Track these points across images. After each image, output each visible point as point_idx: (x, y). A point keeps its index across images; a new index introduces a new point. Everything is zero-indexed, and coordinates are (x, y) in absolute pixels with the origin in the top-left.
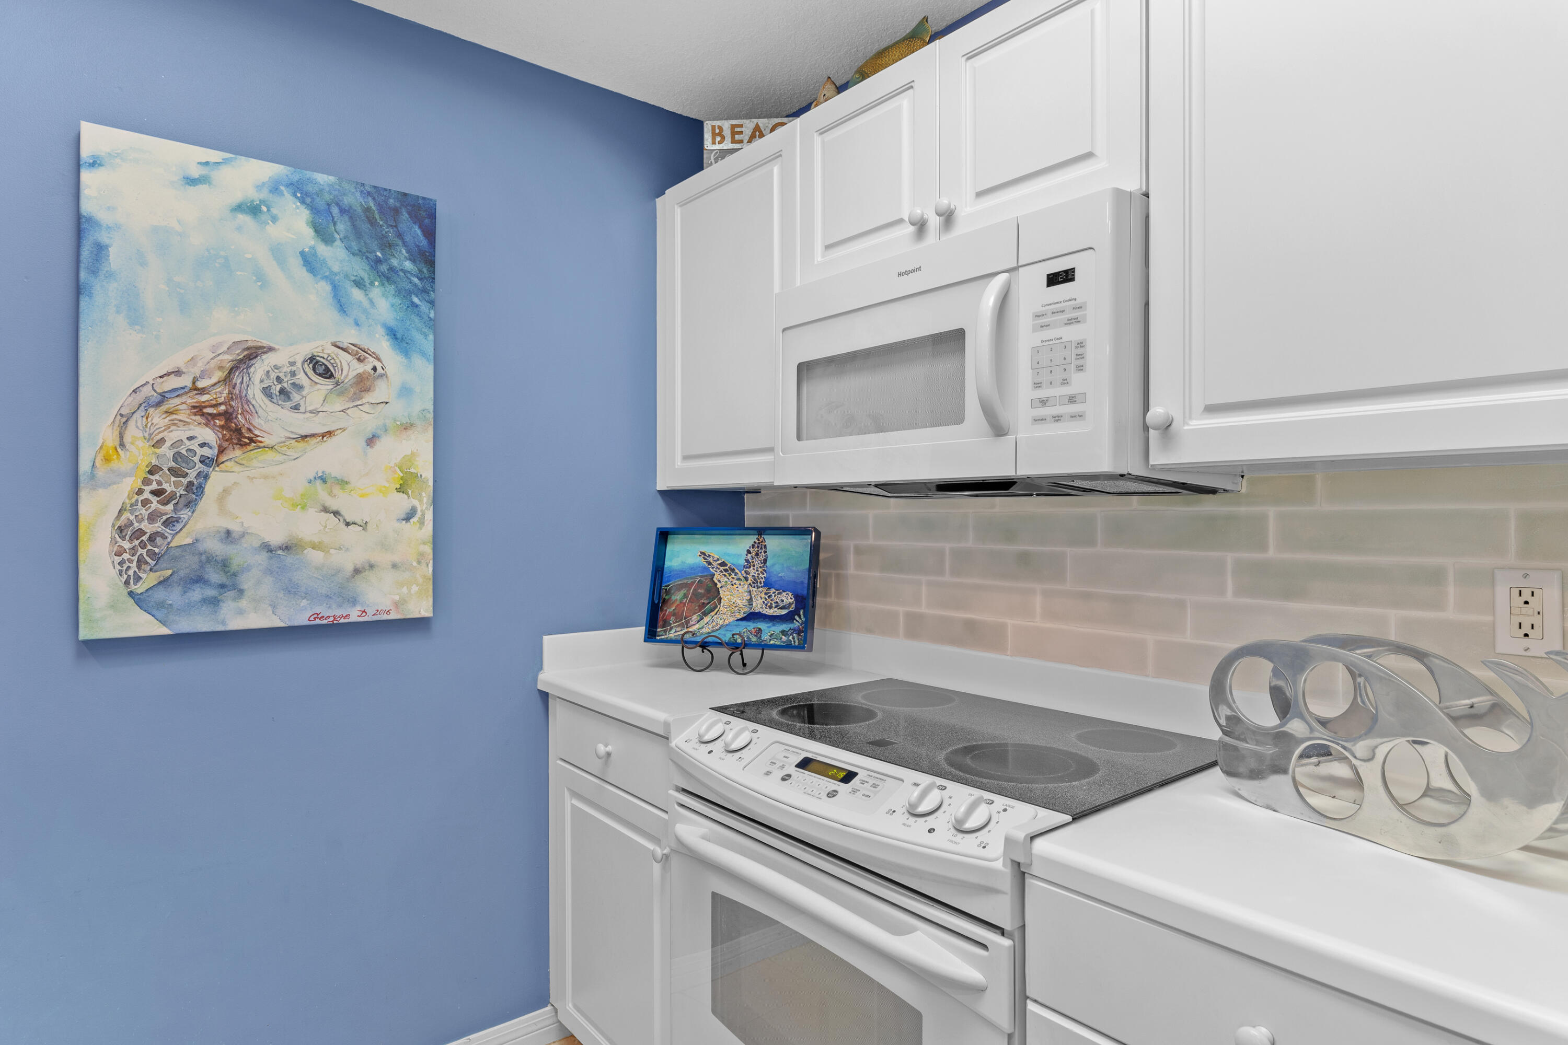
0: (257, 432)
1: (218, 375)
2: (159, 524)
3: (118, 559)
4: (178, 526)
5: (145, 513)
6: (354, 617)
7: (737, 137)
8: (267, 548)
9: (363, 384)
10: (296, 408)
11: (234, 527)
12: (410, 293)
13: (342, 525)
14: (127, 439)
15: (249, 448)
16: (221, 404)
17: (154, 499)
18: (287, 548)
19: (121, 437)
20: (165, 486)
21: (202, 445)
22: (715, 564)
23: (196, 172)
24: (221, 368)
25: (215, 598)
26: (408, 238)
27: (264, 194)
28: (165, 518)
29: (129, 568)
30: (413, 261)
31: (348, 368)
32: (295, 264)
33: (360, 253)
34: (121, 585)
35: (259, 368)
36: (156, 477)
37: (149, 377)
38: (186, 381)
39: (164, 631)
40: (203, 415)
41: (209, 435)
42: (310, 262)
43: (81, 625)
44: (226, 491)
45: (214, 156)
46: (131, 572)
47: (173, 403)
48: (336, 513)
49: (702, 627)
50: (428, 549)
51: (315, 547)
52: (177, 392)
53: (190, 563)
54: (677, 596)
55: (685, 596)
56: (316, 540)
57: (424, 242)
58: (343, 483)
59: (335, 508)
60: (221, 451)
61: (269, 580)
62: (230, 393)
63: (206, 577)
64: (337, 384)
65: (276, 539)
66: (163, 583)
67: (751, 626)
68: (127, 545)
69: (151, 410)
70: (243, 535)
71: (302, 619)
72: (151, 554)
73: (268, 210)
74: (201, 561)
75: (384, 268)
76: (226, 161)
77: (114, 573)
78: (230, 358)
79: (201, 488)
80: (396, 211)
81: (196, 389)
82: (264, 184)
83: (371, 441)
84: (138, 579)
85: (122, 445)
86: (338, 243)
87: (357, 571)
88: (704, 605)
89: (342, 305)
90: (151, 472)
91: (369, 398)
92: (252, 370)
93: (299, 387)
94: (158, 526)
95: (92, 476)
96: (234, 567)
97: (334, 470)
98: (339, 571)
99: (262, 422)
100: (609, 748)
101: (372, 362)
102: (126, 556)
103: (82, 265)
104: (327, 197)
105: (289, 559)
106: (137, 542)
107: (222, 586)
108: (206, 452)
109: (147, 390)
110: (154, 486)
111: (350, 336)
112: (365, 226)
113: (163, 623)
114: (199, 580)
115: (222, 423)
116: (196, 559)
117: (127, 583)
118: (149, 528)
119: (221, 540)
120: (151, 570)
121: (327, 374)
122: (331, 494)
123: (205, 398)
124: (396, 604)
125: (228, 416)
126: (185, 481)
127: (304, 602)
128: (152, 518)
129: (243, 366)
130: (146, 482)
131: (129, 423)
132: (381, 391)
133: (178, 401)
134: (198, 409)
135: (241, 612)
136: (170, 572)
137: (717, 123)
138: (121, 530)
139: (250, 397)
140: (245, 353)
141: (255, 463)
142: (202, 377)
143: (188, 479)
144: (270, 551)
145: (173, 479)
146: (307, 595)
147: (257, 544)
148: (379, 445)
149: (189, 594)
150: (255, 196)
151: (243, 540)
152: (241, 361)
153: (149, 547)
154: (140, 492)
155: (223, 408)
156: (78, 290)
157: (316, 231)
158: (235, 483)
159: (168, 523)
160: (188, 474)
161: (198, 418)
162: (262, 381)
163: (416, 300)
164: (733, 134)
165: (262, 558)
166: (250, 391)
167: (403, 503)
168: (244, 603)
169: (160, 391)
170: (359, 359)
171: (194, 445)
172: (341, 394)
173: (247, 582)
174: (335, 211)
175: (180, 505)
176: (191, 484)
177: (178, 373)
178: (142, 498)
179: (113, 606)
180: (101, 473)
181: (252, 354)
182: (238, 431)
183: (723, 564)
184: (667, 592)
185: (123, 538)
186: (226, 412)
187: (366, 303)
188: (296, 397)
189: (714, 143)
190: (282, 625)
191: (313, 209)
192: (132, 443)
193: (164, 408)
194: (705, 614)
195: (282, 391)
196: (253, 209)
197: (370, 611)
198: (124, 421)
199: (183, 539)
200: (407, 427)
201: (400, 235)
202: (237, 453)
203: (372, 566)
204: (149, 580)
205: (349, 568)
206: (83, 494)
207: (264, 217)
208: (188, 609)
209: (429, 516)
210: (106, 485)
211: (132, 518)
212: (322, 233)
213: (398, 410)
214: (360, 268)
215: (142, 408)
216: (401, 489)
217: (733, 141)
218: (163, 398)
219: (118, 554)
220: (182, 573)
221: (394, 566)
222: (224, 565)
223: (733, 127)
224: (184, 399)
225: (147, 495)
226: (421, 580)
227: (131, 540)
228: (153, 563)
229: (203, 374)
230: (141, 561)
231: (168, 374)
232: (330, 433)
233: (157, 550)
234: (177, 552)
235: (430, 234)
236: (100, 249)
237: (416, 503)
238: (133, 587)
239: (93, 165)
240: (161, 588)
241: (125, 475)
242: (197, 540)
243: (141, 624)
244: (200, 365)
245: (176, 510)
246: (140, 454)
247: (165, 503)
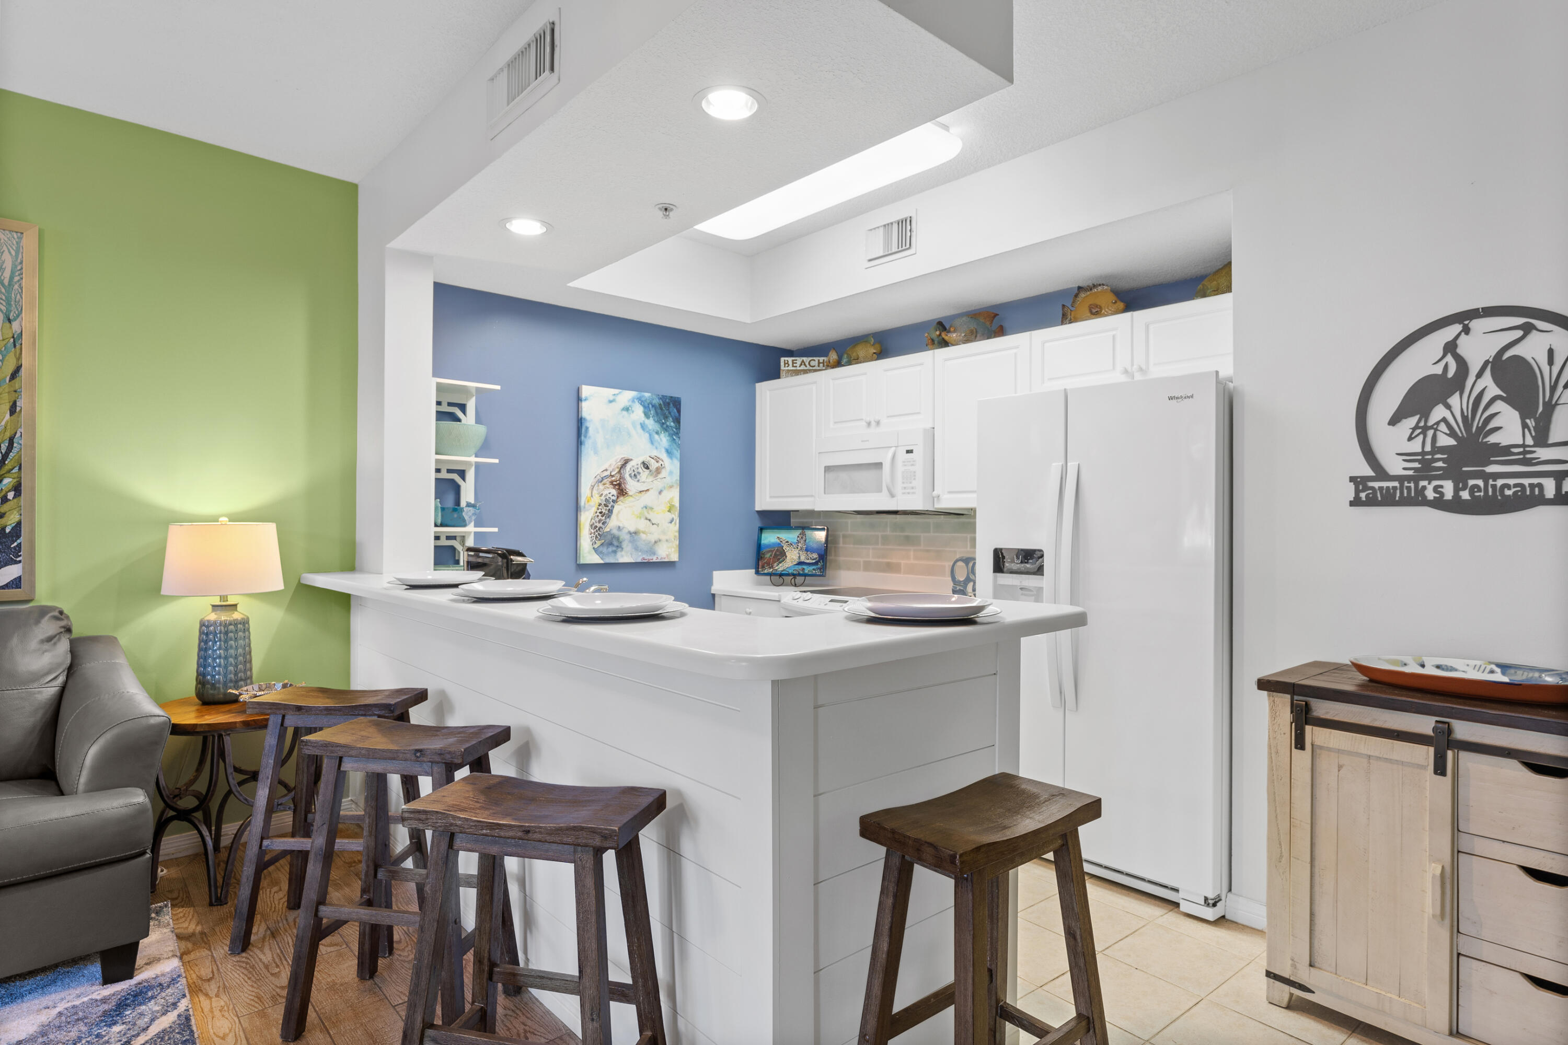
0: (628, 491)
1: (617, 470)
3: (590, 536)
4: (606, 525)
5: (597, 520)
6: (654, 560)
7: (795, 365)
8: (630, 533)
9: (658, 471)
10: (638, 481)
11: (621, 525)
12: (673, 435)
13: (651, 525)
14: (593, 494)
15: (625, 496)
17: (600, 515)
18: (635, 533)
19: (592, 493)
20: (603, 510)
21: (613, 495)
22: (784, 542)
23: (611, 398)
24: (618, 468)
25: (616, 551)
26: (672, 414)
27: (630, 403)
29: (593, 539)
30: (674, 422)
31: (654, 465)
32: (639, 427)
33: (658, 421)
35: (629, 466)
36: (600, 507)
37: (598, 472)
38: (608, 473)
39: (602, 562)
40: (613, 484)
41: (614, 492)
42: (643, 426)
43: (579, 558)
44: (619, 512)
45: (616, 391)
46: (593, 541)
47: (605, 481)
48: (650, 520)
49: (780, 568)
50: (677, 534)
51: (644, 533)
52: (606, 477)
53: (609, 537)
54: (768, 556)
55: (771, 555)
56: (644, 530)
57: (677, 415)
58: (652, 509)
59: (649, 518)
60: (618, 497)
61: (630, 544)
62: (620, 476)
63: (613, 543)
64: (650, 471)
65: (632, 529)
66: (602, 544)
67: (800, 567)
68: (593, 531)
69: (599, 484)
70: (623, 528)
71: (639, 560)
72: (599, 534)
73: (631, 409)
75: (665, 426)
76: (620, 393)
78: (620, 464)
79: (612, 511)
80: (669, 404)
81: (611, 476)
82: (630, 399)
83: (660, 492)
84: (595, 543)
85: (592, 496)
86: (651, 418)
87: (656, 542)
88: (779, 559)
89: (652, 442)
90: (599, 506)
91: (660, 476)
92: (626, 467)
93: (639, 473)
94: (601, 525)
95: (584, 507)
96: (621, 540)
97: (649, 504)
98: (650, 542)
99: (629, 487)
100: (751, 610)
101: (661, 462)
102: (593, 535)
103: (581, 435)
104: (648, 401)
105: (636, 537)
106: (595, 530)
107: (617, 546)
108: (614, 498)
109: (598, 477)
110: (600, 511)
111: (655, 453)
112: (659, 411)
113: (602, 559)
114: (611, 544)
115: (618, 487)
117: (592, 544)
118: (599, 525)
119: (618, 530)
120: (599, 540)
121: (647, 468)
122: (648, 513)
123: (614, 478)
124: (667, 556)
125: (619, 485)
126: (608, 508)
127: (640, 553)
128: (599, 522)
129: (624, 467)
130: (598, 509)
132: (664, 473)
133: (606, 480)
134: (612, 483)
135: (622, 556)
137: (786, 359)
138: (591, 526)
139: (626, 478)
140: (624, 462)
141: (627, 502)
145: (605, 508)
146: (641, 551)
147: (627, 531)
148: (663, 494)
149: (609, 549)
150: (627, 404)
151: (623, 530)
152: (623, 465)
153: (598, 532)
154: (596, 512)
155: (618, 482)
156: (579, 443)
157: (645, 415)
159: (603, 523)
160: (609, 506)
161: (611, 486)
162: (629, 472)
163: (674, 437)
164: (793, 363)
165: (628, 537)
166: (626, 476)
167: (670, 516)
168: (623, 553)
169: (601, 477)
170: (657, 462)
171: (610, 496)
172: (651, 475)
173: (624, 545)
174: (650, 406)
175: (607, 517)
179: (589, 552)
180: (586, 506)
182: (622, 490)
183: (787, 542)
184: (764, 554)
185: (591, 529)
187: (659, 441)
188: (638, 477)
189: (785, 367)
190: (633, 561)
191: (644, 407)
192: (594, 496)
193: (603, 483)
194: (780, 563)
195: (635, 475)
196: (627, 409)
197: (659, 558)
198: (593, 487)
199: (607, 529)
200: (671, 487)
201: (670, 413)
202: (622, 498)
203: (660, 540)
204: (598, 543)
205: (654, 541)
206: (581, 513)
207: (630, 411)
208: (608, 554)
209: (678, 521)
210: (588, 510)
211: (594, 522)
212: (647, 415)
213: (669, 480)
214: (657, 427)
215: (597, 483)
216: (669, 511)
217: (793, 366)
218: (603, 479)
219: (590, 534)
221: (667, 541)
222: (618, 539)
223: (793, 360)
224: (608, 479)
225: (598, 514)
226: (675, 546)
228: (599, 538)
229: (613, 470)
230: (596, 537)
231: (604, 471)
232: (648, 490)
234: (606, 534)
235: (679, 411)
236: (587, 428)
237: (673, 516)
238: (594, 546)
239: (585, 400)
240: (601, 547)
241: (593, 507)
242: (611, 530)
243: (596, 559)
244: (612, 467)
245: (605, 519)
246: (597, 500)
247: (602, 516)
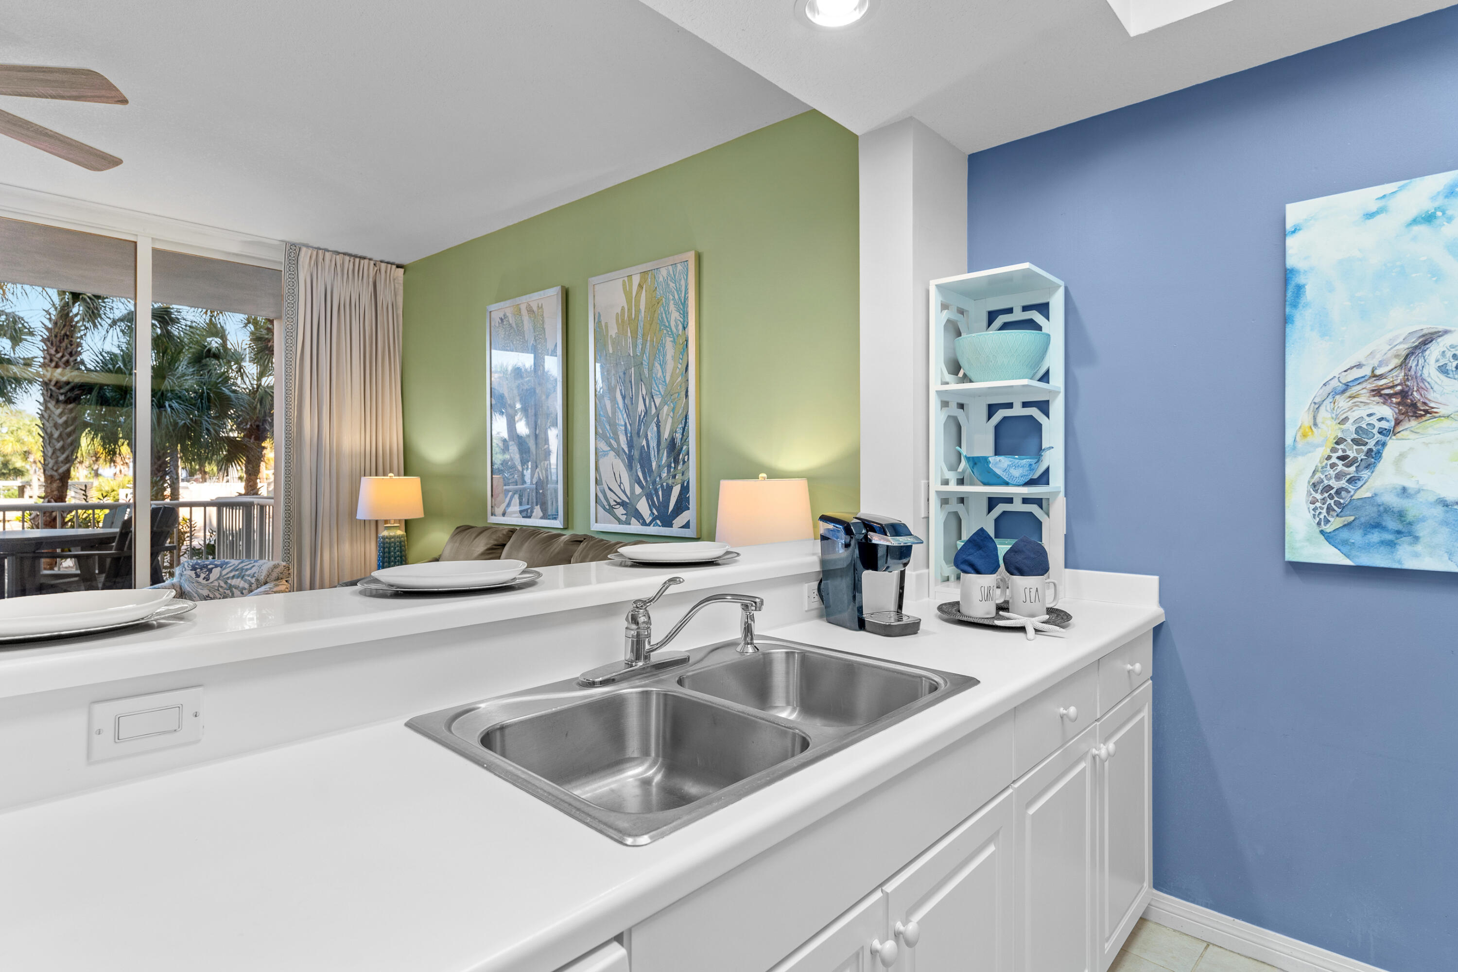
0: (1432, 405)
1: (1396, 362)
2: (1344, 481)
3: (1312, 506)
4: (1360, 484)
5: (1332, 473)
8: (1444, 503)
11: (1410, 484)
14: (1319, 420)
15: (1424, 418)
16: (1397, 385)
17: (1340, 463)
19: (1315, 418)
20: (1349, 453)
21: (1381, 420)
23: (1373, 208)
24: (1397, 356)
25: (1392, 541)
27: (1439, 202)
28: (1348, 477)
29: (1320, 513)
34: (1315, 525)
35: (1434, 352)
36: (1342, 446)
37: (1336, 372)
38: (1366, 371)
39: (1349, 562)
40: (1381, 395)
41: (1388, 412)
43: (1286, 551)
44: (1402, 456)
45: (1393, 187)
46: (1322, 516)
47: (1356, 389)
52: (1358, 381)
53: (1370, 512)
60: (1398, 422)
61: (1445, 530)
62: (1406, 375)
63: (1384, 524)
65: (1454, 495)
68: (1319, 496)
69: (1337, 397)
70: (1419, 491)
72: (1337, 503)
73: (1444, 213)
74: (1379, 511)
76: (1401, 188)
77: (1309, 516)
78: (1406, 346)
79: (1379, 453)
81: (1375, 376)
82: (1439, 193)
84: (1327, 521)
85: (1315, 424)
90: (1337, 443)
92: (1427, 353)
94: (1343, 483)
95: (1294, 448)
96: (1410, 517)
99: (1438, 396)
102: (1318, 504)
103: (1287, 303)
106: (1326, 495)
107: (1399, 532)
108: (1384, 425)
109: (1335, 383)
110: (1340, 453)
113: (1348, 556)
114: (1377, 525)
115: (1399, 400)
116: (1375, 509)
117: (1319, 524)
118: (1336, 485)
119: (1398, 495)
120: (1337, 515)
123: (1382, 382)
125: (1404, 394)
126: (1365, 448)
128: (1338, 477)
129: (1418, 351)
130: (1334, 450)
131: (1321, 408)
133: (1359, 387)
134: (1377, 392)
135: (1416, 555)
136: (1352, 518)
138: (1314, 485)
139: (1425, 375)
140: (1421, 340)
141: (1430, 431)
142: (1380, 366)
143: (1368, 447)
144: (1447, 506)
145: (1355, 447)
147: (1432, 499)
149: (1369, 536)
150: (1428, 206)
151: (1419, 495)
152: (1416, 347)
153: (1336, 499)
154: (1329, 458)
155: (1399, 388)
156: (1286, 320)
158: (1411, 449)
159: (1351, 481)
160: (1367, 443)
161: (1377, 399)
162: (1437, 361)
165: (1439, 511)
166: (1425, 371)
168: (1419, 548)
169: (1344, 382)
171: (1373, 420)
173: (1422, 530)
175: (1361, 467)
176: (1370, 450)
177: (1359, 366)
178: (1330, 462)
179: (1309, 540)
180: (1300, 445)
181: (1427, 340)
182: (1414, 405)
185: (1316, 491)
186: (1402, 391)
192: (1323, 423)
193: (1348, 394)
196: (1428, 218)
198: (1317, 407)
199: (1364, 493)
202: (1413, 423)
204: (1335, 523)
206: (1287, 460)
207: (1439, 221)
208: (1369, 547)
210: (1304, 454)
211: (1323, 477)
215: (1330, 396)
218: (1347, 386)
219: (1313, 503)
220: (1363, 520)
222: (1401, 515)
224: (1364, 385)
225: (1334, 460)
227: (1322, 493)
228: (1339, 510)
229: (1381, 364)
230: (1329, 509)
231: (1351, 368)
233: (1342, 501)
234: (1359, 503)
236: (1300, 288)
238: (1323, 527)
239: (1294, 232)
240: (1345, 530)
241: (1318, 446)
242: (1376, 495)
243: (1331, 556)
244: (1379, 357)
245: (1357, 471)
246: (1329, 430)
247: (1349, 466)
